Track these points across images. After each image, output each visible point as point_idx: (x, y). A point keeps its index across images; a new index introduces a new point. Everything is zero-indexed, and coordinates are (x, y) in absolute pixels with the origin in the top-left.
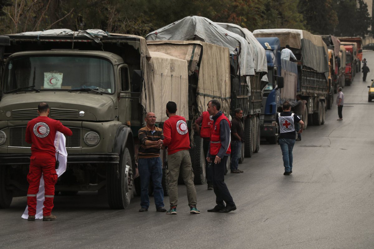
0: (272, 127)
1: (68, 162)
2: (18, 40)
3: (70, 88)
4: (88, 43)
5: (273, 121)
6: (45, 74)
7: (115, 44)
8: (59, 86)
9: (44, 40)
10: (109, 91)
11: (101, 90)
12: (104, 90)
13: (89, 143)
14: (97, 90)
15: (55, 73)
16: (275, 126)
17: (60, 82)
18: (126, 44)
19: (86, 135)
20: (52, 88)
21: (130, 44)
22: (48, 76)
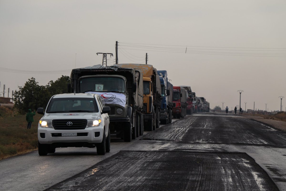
0: (165, 115)
1: (110, 121)
2: (82, 71)
3: (107, 91)
4: (112, 71)
5: (165, 112)
6: (96, 85)
7: (123, 72)
8: (102, 90)
9: (93, 71)
10: (123, 91)
11: (120, 91)
12: (121, 92)
13: (119, 113)
14: (118, 91)
15: (100, 84)
16: (166, 114)
17: (102, 88)
18: (128, 72)
19: (118, 110)
20: (99, 91)
21: (129, 72)
22: (97, 86)
